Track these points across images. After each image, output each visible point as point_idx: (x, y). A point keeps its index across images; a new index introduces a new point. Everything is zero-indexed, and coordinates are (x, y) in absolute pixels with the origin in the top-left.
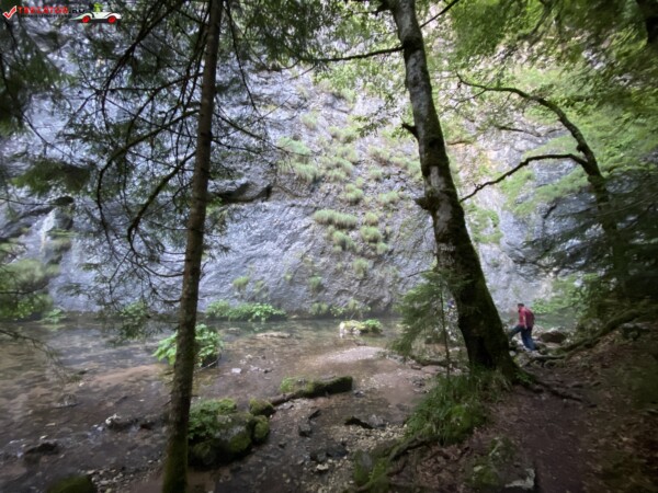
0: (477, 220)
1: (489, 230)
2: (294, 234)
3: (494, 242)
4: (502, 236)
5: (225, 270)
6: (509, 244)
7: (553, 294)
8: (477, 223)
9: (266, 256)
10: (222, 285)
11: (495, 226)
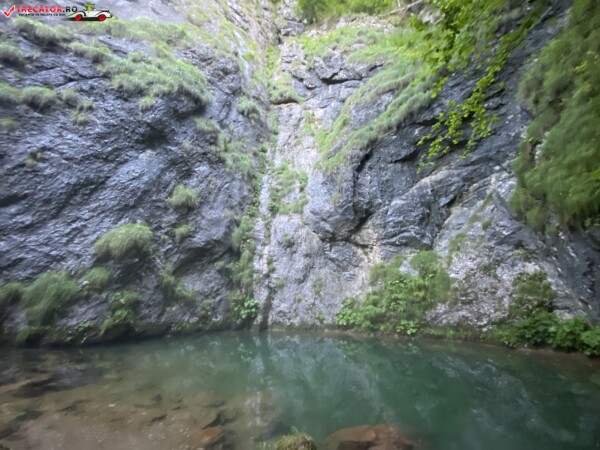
0: (281, 184)
1: (293, 195)
3: (296, 212)
4: (306, 203)
6: (313, 212)
7: (370, 289)
8: (280, 187)
11: (302, 189)
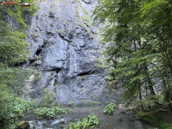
2: (101, 83)
5: (88, 93)
9: (96, 89)
10: (88, 97)
